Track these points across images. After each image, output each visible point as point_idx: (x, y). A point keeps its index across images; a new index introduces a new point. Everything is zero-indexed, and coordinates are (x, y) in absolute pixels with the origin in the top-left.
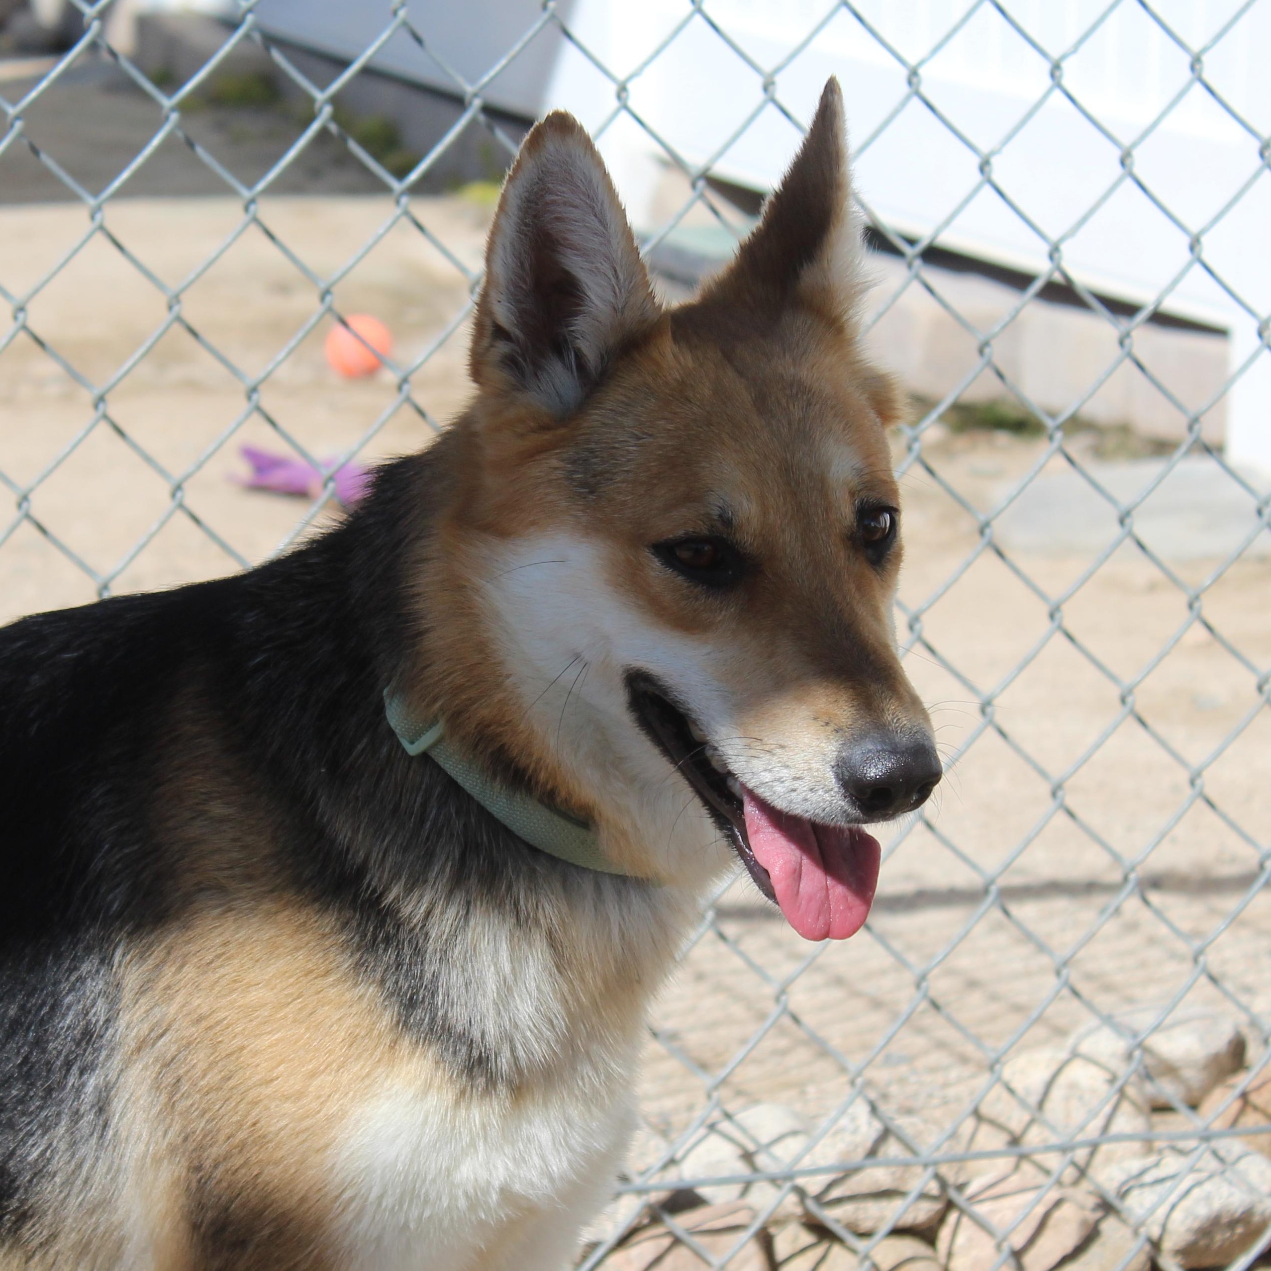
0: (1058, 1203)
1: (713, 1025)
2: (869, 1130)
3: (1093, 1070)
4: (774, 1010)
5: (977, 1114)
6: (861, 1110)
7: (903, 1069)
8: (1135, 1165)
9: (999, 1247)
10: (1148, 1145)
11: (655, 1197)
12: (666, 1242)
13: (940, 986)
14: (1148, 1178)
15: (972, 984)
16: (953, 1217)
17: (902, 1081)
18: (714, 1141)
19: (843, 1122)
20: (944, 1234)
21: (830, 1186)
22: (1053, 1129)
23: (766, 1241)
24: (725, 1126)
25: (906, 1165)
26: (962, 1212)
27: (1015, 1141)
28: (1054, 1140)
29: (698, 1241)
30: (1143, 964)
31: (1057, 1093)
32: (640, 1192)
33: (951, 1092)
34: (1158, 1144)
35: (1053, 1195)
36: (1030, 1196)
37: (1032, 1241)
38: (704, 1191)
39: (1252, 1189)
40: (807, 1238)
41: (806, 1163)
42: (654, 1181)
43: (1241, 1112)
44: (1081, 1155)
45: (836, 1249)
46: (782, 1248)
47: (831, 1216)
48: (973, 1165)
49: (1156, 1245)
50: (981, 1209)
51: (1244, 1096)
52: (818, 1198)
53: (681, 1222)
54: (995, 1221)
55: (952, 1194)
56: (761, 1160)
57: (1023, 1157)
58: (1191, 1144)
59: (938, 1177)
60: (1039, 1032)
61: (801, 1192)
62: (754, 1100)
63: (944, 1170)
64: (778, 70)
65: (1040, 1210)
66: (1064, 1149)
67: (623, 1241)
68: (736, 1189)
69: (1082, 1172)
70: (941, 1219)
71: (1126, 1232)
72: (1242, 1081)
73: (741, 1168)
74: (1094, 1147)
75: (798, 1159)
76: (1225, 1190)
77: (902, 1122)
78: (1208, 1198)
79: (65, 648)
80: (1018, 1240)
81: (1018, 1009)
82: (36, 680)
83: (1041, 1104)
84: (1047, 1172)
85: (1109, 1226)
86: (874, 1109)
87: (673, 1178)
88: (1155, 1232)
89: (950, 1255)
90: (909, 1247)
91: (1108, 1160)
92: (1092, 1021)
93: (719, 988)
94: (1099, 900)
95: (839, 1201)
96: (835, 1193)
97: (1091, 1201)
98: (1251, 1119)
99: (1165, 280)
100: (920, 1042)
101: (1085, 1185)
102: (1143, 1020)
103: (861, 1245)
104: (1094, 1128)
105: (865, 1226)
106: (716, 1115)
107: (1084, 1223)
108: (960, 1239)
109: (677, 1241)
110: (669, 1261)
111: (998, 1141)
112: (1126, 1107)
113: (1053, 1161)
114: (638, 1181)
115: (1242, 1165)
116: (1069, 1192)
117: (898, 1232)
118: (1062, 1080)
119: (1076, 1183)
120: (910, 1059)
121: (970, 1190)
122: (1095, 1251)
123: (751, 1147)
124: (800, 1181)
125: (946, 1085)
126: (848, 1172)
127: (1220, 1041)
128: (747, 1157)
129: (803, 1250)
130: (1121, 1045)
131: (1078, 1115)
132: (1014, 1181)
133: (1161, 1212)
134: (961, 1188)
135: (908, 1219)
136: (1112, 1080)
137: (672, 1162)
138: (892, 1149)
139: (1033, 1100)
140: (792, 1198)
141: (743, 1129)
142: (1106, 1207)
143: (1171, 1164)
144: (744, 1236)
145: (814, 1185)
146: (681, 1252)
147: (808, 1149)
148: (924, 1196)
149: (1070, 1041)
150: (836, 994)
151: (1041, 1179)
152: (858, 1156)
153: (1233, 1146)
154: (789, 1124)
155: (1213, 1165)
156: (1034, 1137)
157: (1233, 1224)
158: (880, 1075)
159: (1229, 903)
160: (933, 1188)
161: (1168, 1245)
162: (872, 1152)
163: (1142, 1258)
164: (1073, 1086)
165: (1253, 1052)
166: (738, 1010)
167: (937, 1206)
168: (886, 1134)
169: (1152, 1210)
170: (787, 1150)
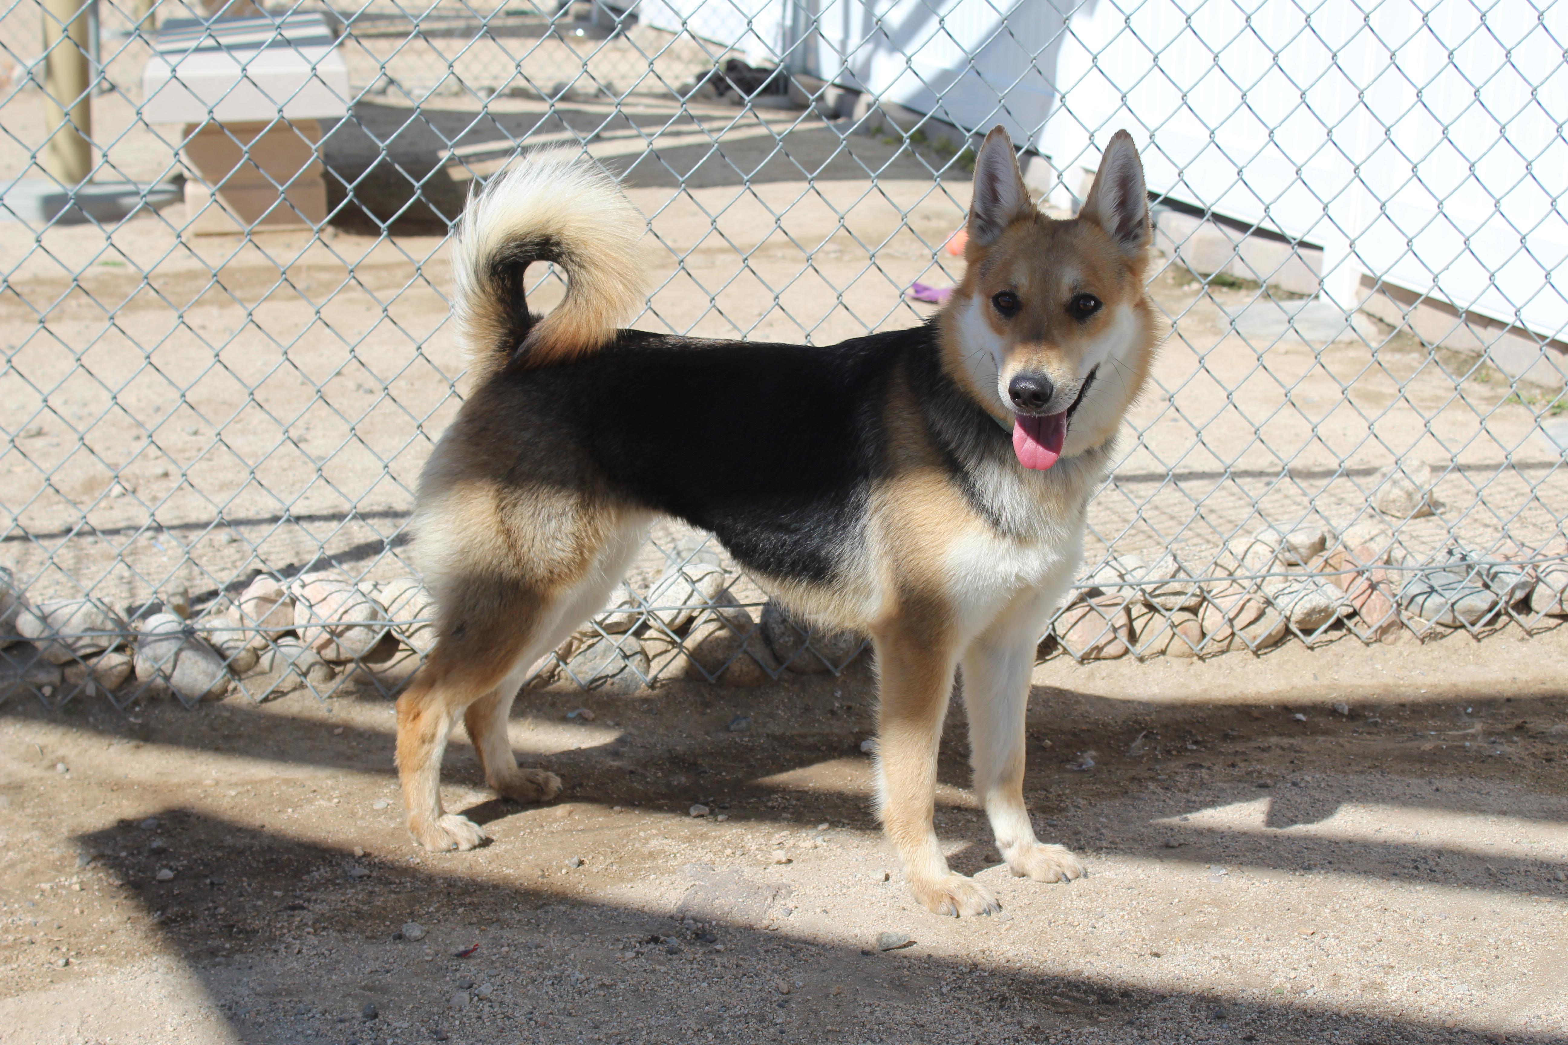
0: (1249, 600)
1: (1105, 523)
2: (1173, 567)
3: (1264, 546)
4: (1134, 517)
5: (1216, 564)
6: (1170, 559)
7: (1183, 544)
8: (1281, 586)
9: (1223, 617)
10: (1286, 577)
11: (1084, 590)
12: (1087, 609)
13: (1202, 511)
14: (1286, 591)
15: (1212, 511)
16: (1205, 604)
17: (1182, 549)
18: (1108, 568)
19: (1162, 563)
20: (1201, 610)
21: (1155, 589)
22: (1247, 569)
23: (1128, 611)
24: (1113, 563)
25: (1188, 582)
26: (1209, 602)
27: (1231, 574)
28: (1248, 574)
29: (1100, 609)
30: (1282, 506)
31: (1249, 556)
32: (1077, 588)
33: (1203, 554)
34: (1290, 578)
35: (1247, 597)
36: (1238, 597)
37: (1237, 615)
38: (1103, 589)
39: (1329, 598)
40: (1145, 610)
41: (1146, 579)
42: (1083, 584)
43: (1324, 567)
44: (1259, 580)
45: (1157, 615)
46: (1134, 614)
47: (1155, 601)
48: (1213, 583)
49: (1288, 619)
50: (1216, 601)
51: (1326, 561)
52: (1150, 594)
53: (1094, 601)
54: (1222, 606)
55: (1206, 594)
56: (1128, 577)
57: (1234, 581)
58: (1304, 578)
59: (1200, 587)
60: (1240, 532)
61: (1143, 591)
62: (1123, 555)
63: (1202, 584)
64: (1156, 130)
65: (1241, 603)
66: (1252, 578)
67: (1069, 609)
68: (1117, 588)
69: (1259, 587)
70: (1200, 605)
71: (1277, 613)
72: (1326, 554)
73: (1118, 580)
74: (1264, 578)
75: (1143, 577)
76: (1318, 598)
77: (1185, 564)
78: (1311, 600)
79: (862, 350)
80: (1231, 615)
81: (1230, 522)
82: (850, 362)
83: (1243, 560)
84: (1244, 588)
85: (1269, 610)
86: (1175, 558)
87: (1091, 583)
88: (1288, 614)
89: (1203, 619)
90: (1187, 615)
91: (1269, 584)
92: (1264, 526)
93: (1107, 508)
94: (1266, 479)
95: (1159, 595)
96: (1157, 592)
97: (1262, 600)
98: (1328, 570)
99: (1305, 230)
100: (1190, 533)
101: (1260, 593)
102: (1286, 528)
103: (1167, 614)
104: (1264, 571)
105: (1169, 606)
106: (1110, 558)
107: (1259, 608)
108: (1207, 613)
109: (1092, 609)
110: (1088, 616)
111: (1224, 574)
112: (1277, 562)
113: (1246, 583)
114: (1077, 584)
115: (1324, 588)
116: (1253, 596)
117: (1182, 609)
118: (1251, 550)
119: (1255, 592)
120: (1186, 540)
121: (1212, 594)
122: (1263, 619)
123: (1123, 572)
124: (1143, 587)
125: (1201, 551)
126: (1164, 584)
127: (1315, 538)
128: (1121, 576)
129: (1143, 615)
130: (1276, 537)
131: (1258, 565)
132: (1231, 591)
133: (1291, 606)
134: (1209, 592)
135: (1187, 604)
136: (1273, 552)
137: (1091, 576)
138: (1182, 575)
139: (1240, 557)
140: (1140, 593)
141: (1121, 565)
142: (1269, 603)
143: (1296, 586)
144: (1120, 608)
145: (1149, 588)
146: (1094, 613)
147: (1147, 574)
148: (1194, 595)
149: (1254, 535)
150: (1156, 513)
151: (1241, 590)
152: (1168, 578)
153: (1321, 580)
154: (1139, 564)
155: (1313, 587)
156: (1238, 573)
157: (1321, 611)
158: (1174, 546)
159: (1323, 483)
160: (1198, 592)
161: (1293, 619)
162: (1173, 576)
163: (1282, 624)
164: (1256, 553)
165: (1328, 544)
166: (1115, 518)
167: (1199, 599)
168: (1180, 568)
169: (1287, 605)
170: (1139, 574)
